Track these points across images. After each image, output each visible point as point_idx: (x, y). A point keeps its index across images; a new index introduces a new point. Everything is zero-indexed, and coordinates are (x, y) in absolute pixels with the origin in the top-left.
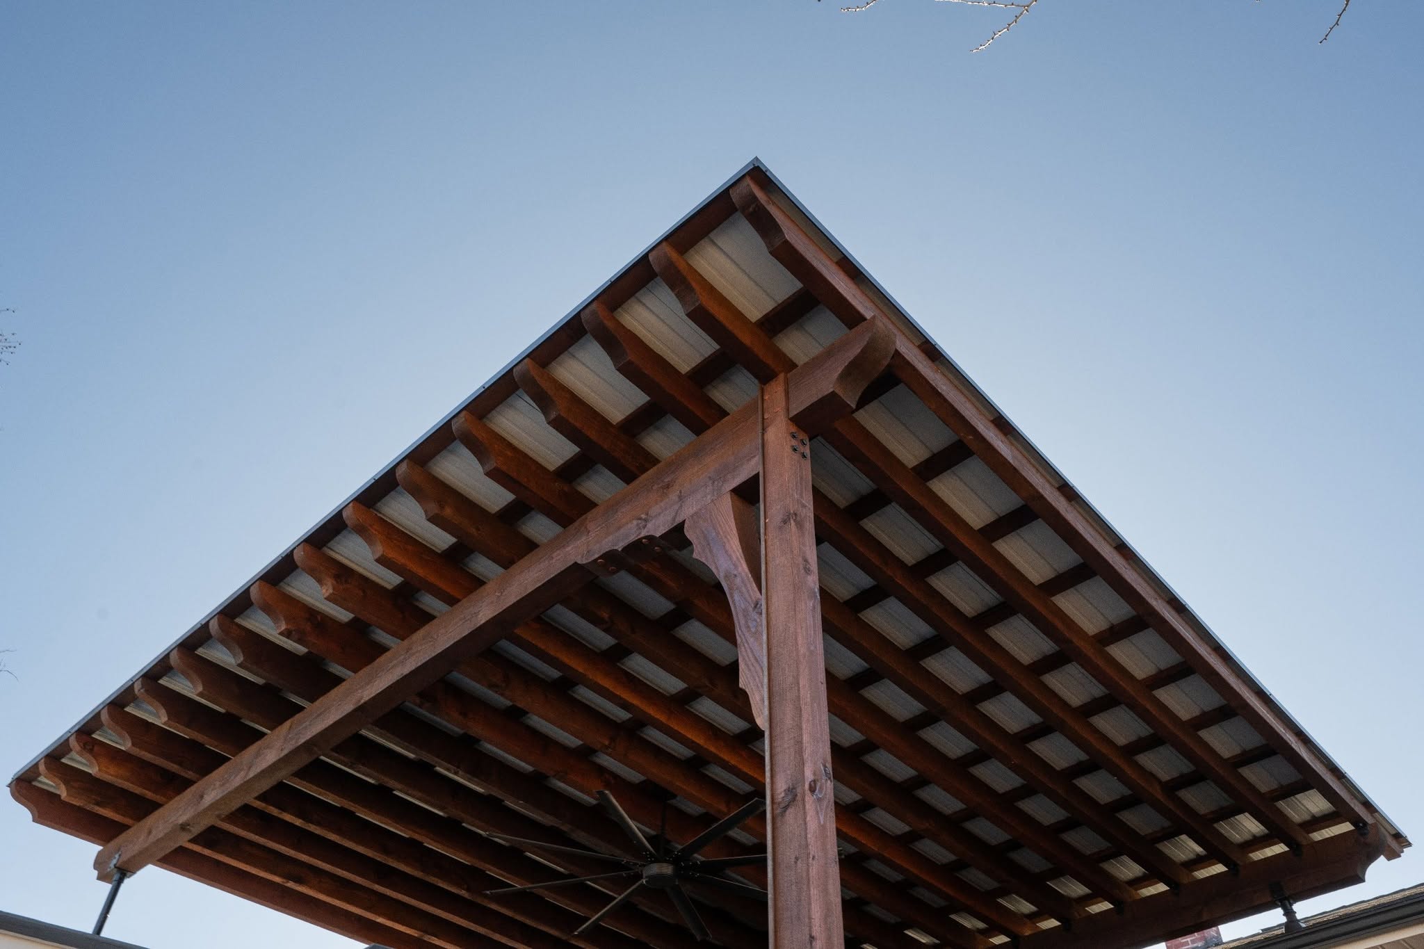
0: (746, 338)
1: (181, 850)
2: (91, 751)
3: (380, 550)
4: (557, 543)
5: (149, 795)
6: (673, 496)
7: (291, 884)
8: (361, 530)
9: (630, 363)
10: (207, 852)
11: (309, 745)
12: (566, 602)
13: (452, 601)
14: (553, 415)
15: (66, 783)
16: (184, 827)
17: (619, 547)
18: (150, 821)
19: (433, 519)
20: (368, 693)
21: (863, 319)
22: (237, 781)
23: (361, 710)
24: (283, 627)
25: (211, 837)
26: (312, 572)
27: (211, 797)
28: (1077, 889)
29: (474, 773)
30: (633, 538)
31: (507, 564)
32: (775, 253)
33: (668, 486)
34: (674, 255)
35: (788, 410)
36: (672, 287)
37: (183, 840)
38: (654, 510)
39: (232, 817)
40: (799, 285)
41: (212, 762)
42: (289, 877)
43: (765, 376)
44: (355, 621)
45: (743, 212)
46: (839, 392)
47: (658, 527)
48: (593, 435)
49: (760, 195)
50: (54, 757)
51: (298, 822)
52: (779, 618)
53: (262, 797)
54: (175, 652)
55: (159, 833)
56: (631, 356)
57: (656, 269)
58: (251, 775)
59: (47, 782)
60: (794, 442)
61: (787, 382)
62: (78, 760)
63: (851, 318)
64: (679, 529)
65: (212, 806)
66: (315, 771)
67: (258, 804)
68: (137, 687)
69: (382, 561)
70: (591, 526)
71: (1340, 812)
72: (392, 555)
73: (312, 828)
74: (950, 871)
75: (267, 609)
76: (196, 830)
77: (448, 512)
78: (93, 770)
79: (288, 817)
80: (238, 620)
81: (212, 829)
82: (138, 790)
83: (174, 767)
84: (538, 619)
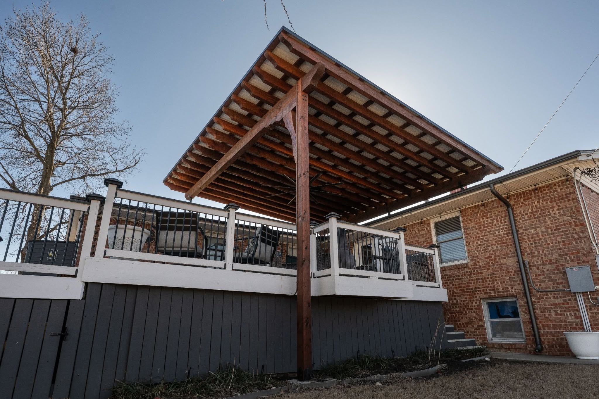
0: (290, 71)
1: (201, 193)
2: (177, 174)
3: (223, 127)
4: (261, 122)
5: (191, 182)
6: (281, 112)
7: (226, 198)
8: (218, 123)
9: (266, 80)
10: (207, 193)
11: (220, 170)
12: (267, 134)
13: (242, 136)
14: (252, 94)
15: (174, 181)
16: (200, 188)
17: (272, 124)
18: (193, 187)
19: (232, 120)
20: (229, 158)
21: (317, 63)
22: (208, 178)
23: (229, 162)
24: (208, 145)
25: (206, 190)
26: (211, 133)
27: (204, 182)
28: (411, 187)
29: (258, 172)
30: (274, 121)
31: (252, 127)
32: (291, 51)
33: (280, 108)
34: (269, 53)
35: (302, 88)
36: (271, 61)
37: (201, 191)
38: (278, 114)
39: (209, 185)
40: (299, 57)
41: (202, 174)
42: (225, 197)
43: (297, 79)
44: (222, 143)
45: (282, 42)
46: (312, 84)
47: (279, 119)
48: (261, 97)
49: (285, 37)
50: (170, 176)
51: (224, 185)
52: (299, 141)
53: (214, 181)
54: (188, 153)
55: (196, 189)
56: (265, 79)
57: (266, 57)
58: (211, 177)
59: (170, 181)
60: (303, 97)
61: (302, 81)
62: (175, 176)
63: (314, 63)
64: (282, 119)
65: (205, 184)
66: (223, 174)
67: (214, 182)
68: (182, 160)
69: (225, 129)
70: (267, 117)
71: (479, 164)
72: (226, 128)
73: (227, 186)
74: (378, 185)
75: (203, 142)
76: (203, 189)
77: (235, 117)
78: (179, 178)
79: (221, 184)
80: (199, 144)
81: (206, 188)
82: (189, 181)
83: (194, 176)
84: (263, 137)
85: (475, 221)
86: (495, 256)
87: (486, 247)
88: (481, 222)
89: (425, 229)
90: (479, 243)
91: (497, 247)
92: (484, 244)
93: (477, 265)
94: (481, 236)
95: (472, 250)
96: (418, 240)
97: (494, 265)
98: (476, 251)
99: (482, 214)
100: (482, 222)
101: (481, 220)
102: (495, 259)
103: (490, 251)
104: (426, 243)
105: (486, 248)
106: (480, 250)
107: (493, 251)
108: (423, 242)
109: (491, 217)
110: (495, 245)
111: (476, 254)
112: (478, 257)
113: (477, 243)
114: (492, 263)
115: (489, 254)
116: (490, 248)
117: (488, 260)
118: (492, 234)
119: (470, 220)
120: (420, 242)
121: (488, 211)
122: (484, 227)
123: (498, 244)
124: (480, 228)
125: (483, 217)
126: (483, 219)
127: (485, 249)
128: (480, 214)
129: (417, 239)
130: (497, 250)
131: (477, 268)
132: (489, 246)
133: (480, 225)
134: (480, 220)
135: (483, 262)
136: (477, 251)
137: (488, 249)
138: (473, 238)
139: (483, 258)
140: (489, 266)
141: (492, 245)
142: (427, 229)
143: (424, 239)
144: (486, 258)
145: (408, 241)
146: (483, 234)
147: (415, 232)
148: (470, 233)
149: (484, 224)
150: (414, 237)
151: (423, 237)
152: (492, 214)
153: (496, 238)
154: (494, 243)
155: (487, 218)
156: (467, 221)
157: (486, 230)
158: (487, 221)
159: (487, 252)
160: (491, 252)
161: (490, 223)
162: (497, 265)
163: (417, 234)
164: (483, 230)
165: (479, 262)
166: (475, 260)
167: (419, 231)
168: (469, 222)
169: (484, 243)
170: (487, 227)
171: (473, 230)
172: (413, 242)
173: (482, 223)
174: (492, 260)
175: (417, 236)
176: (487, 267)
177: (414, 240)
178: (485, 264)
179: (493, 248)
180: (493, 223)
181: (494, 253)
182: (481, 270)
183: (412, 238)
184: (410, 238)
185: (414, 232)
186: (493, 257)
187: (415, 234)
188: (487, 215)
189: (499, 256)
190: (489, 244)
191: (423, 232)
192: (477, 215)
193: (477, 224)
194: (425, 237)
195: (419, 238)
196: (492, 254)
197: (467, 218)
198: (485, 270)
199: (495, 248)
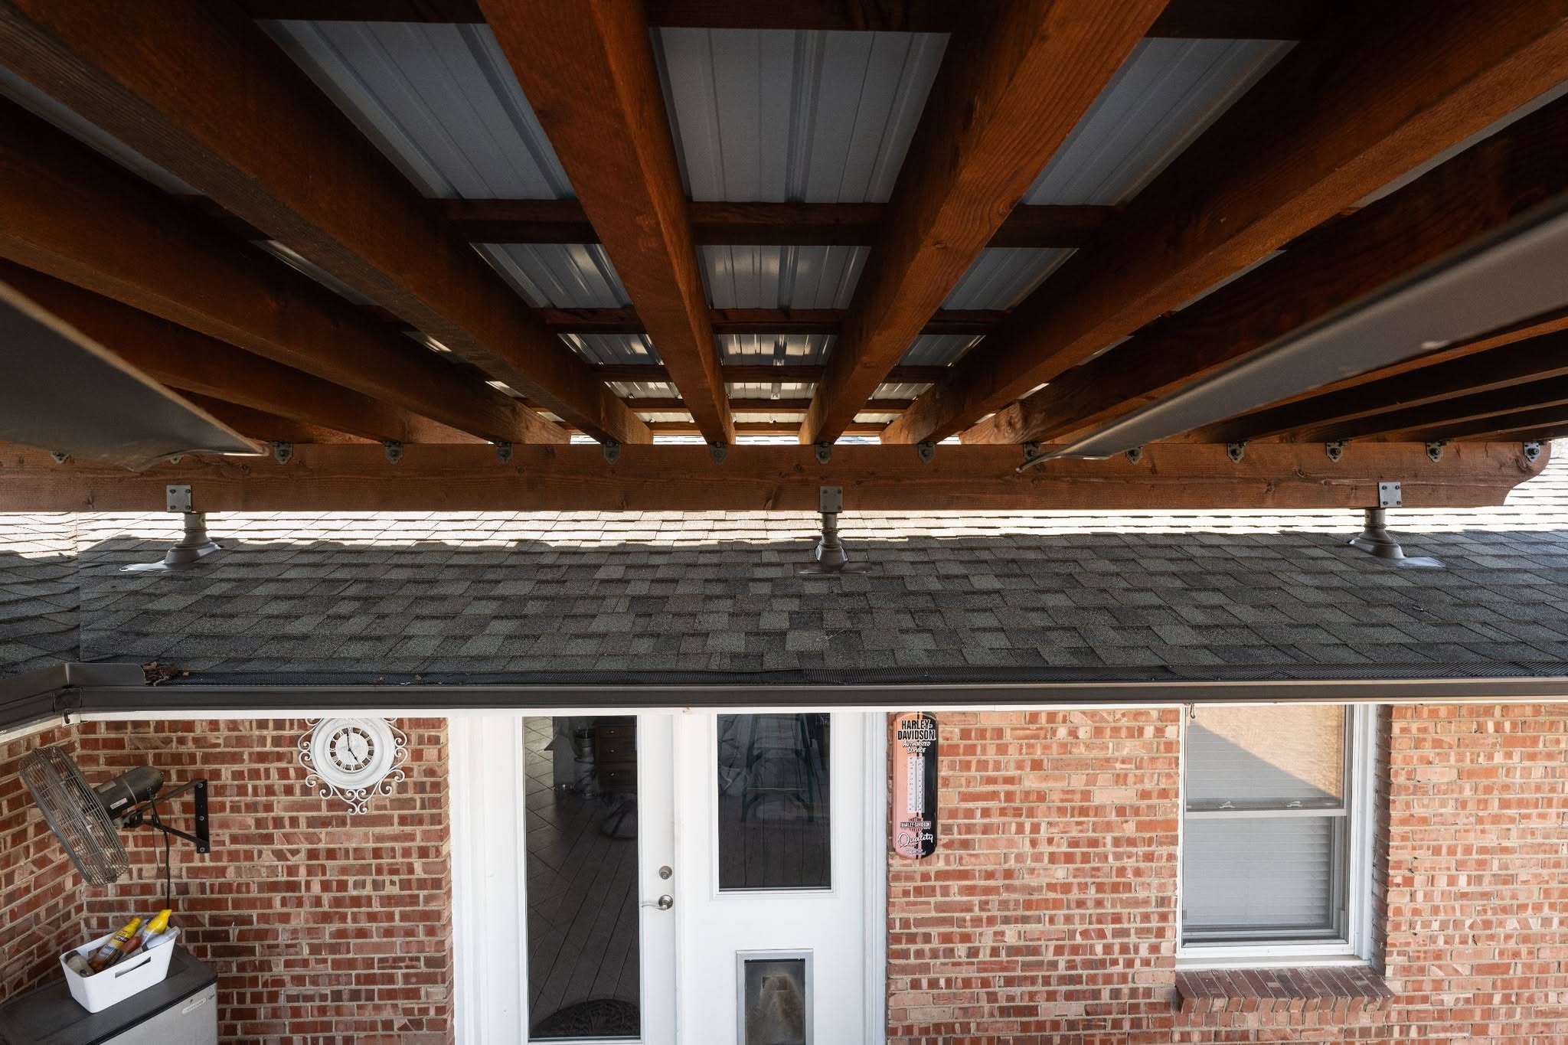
85: (1461, 758)
86: (1528, 967)
87: (1495, 911)
88: (1490, 772)
89: (1149, 732)
90: (1463, 881)
91: (1546, 922)
92: (1485, 895)
93: (1425, 999)
94: (1483, 850)
95: (1416, 912)
96: (1086, 795)
97: (1510, 1014)
98: (1436, 926)
99: (1507, 726)
100: (1502, 772)
101: (1498, 758)
102: (1525, 983)
103: (1508, 937)
104: (1140, 827)
105: (1489, 916)
106: (1457, 924)
107: (1526, 939)
108: (1121, 811)
109: (1550, 756)
110: (1538, 908)
111: (1433, 939)
112: (1438, 955)
113: (1452, 881)
114: (1506, 999)
115: (1501, 954)
116: (1512, 924)
117: (1489, 979)
118: (1537, 848)
119: (1437, 743)
120: (1098, 810)
121: (1541, 718)
122: (1505, 804)
123: (1552, 906)
124: (1484, 804)
125: (1510, 742)
126: (1508, 755)
127: (1487, 924)
128: (1498, 728)
129: (1078, 781)
130: (1543, 937)
131: (1421, 1015)
132: (1505, 910)
133: (1488, 790)
134: (1490, 757)
135: (1462, 987)
136: (1444, 926)
137: (1501, 924)
138: (1437, 851)
139: (1465, 970)
140: (1488, 1014)
141: (1522, 907)
142: (1160, 731)
143: (1126, 795)
144: (1479, 970)
145: (1009, 780)
146: (1491, 840)
147: (1073, 733)
148: (1424, 821)
149: (1506, 788)
150: (1059, 765)
151: (1120, 779)
152: (1558, 742)
153: (1552, 877)
154: (1537, 897)
155: (1532, 757)
156: (1418, 744)
157: (1512, 820)
158: (1527, 772)
159: (1491, 937)
160: (1512, 944)
161: (1538, 789)
162: (1526, 1013)
163: (1080, 751)
164: (1496, 819)
165: (1438, 985)
166: (1422, 970)
167: (1098, 732)
168: (1429, 752)
169: (1486, 887)
170: (1521, 804)
171: (1443, 804)
172: (1041, 797)
173: (1502, 778)
174: (1507, 984)
175: (1081, 764)
176: (1477, 1019)
177: (1054, 788)
178: (1467, 1001)
179: (1525, 924)
180: (1553, 790)
181: (1524, 949)
182: (1445, 1030)
183: (1037, 765)
184: (1020, 766)
185: (1062, 732)
186: (1517, 972)
187: (1064, 746)
188: (1535, 741)
189: (1545, 968)
190: (1514, 897)
191: (1130, 748)
192: (1480, 729)
193: (1471, 774)
194: (1140, 780)
195: (1092, 780)
196: (1516, 954)
197: (1419, 730)
198: (1461, 1029)
199: (1535, 924)
